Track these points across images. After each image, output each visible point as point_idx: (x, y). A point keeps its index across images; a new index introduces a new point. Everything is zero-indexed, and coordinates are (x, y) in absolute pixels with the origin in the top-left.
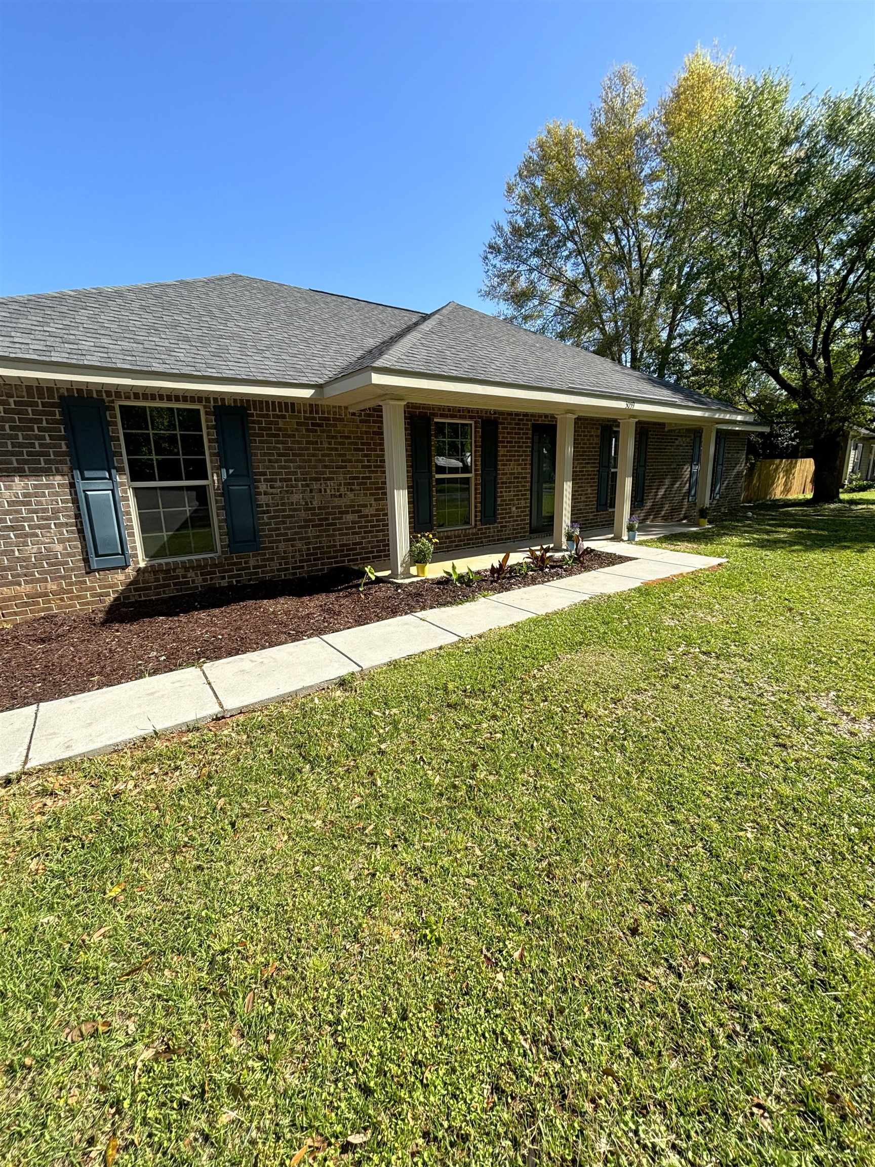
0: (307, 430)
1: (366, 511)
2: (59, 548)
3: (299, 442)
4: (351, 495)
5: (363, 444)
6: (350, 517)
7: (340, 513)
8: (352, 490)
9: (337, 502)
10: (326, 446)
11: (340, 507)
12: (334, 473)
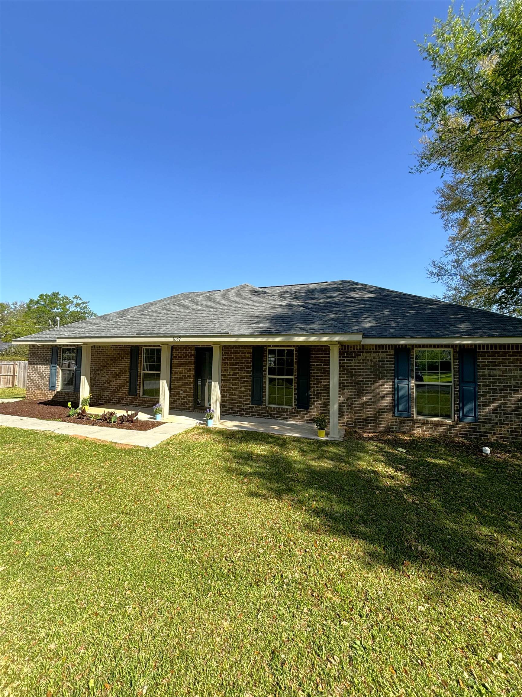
1: (111, 383)
2: (46, 383)
4: (107, 377)
5: (113, 358)
6: (106, 385)
7: (104, 383)
8: (108, 375)
9: (103, 379)
10: (102, 358)
11: (103, 381)
12: (103, 368)
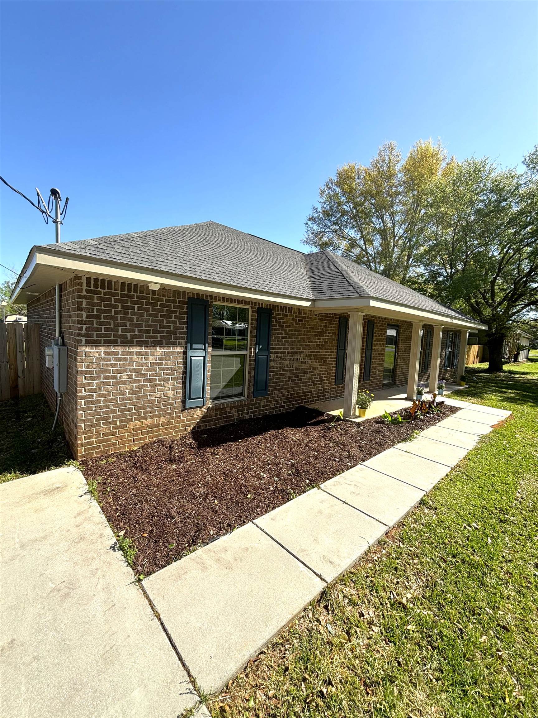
0: (296, 324)
2: (171, 394)
3: (292, 330)
4: (310, 362)
5: (318, 332)
6: (308, 375)
7: (304, 373)
8: (311, 359)
9: (304, 366)
10: (303, 333)
11: (304, 369)
12: (304, 349)
